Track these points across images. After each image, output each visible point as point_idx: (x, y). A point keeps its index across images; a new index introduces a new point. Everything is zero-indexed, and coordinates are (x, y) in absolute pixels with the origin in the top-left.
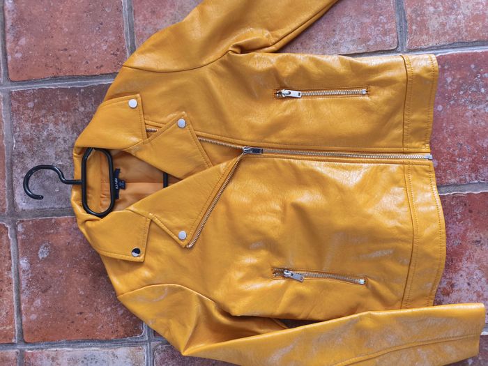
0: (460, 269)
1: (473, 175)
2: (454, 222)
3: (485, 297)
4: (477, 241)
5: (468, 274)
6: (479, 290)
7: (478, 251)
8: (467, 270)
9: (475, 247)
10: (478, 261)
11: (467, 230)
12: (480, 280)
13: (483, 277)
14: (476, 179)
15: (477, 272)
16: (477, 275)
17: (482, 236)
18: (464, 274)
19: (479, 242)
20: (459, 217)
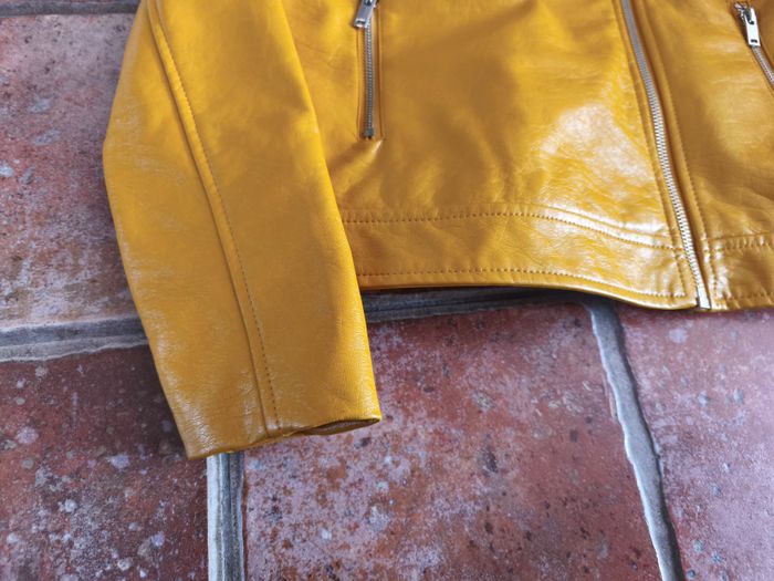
0: (408, 414)
1: (672, 439)
2: (535, 391)
3: (331, 495)
4: (493, 458)
5: (397, 437)
6: (352, 476)
7: (466, 466)
8: (408, 433)
9: (477, 453)
10: (437, 467)
11: (521, 427)
12: (382, 476)
13: (392, 485)
14: (665, 448)
15: (405, 466)
16: (396, 464)
17: (512, 475)
18: (395, 426)
19: (493, 465)
20: (553, 405)
